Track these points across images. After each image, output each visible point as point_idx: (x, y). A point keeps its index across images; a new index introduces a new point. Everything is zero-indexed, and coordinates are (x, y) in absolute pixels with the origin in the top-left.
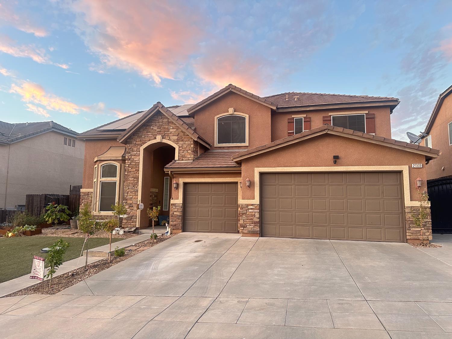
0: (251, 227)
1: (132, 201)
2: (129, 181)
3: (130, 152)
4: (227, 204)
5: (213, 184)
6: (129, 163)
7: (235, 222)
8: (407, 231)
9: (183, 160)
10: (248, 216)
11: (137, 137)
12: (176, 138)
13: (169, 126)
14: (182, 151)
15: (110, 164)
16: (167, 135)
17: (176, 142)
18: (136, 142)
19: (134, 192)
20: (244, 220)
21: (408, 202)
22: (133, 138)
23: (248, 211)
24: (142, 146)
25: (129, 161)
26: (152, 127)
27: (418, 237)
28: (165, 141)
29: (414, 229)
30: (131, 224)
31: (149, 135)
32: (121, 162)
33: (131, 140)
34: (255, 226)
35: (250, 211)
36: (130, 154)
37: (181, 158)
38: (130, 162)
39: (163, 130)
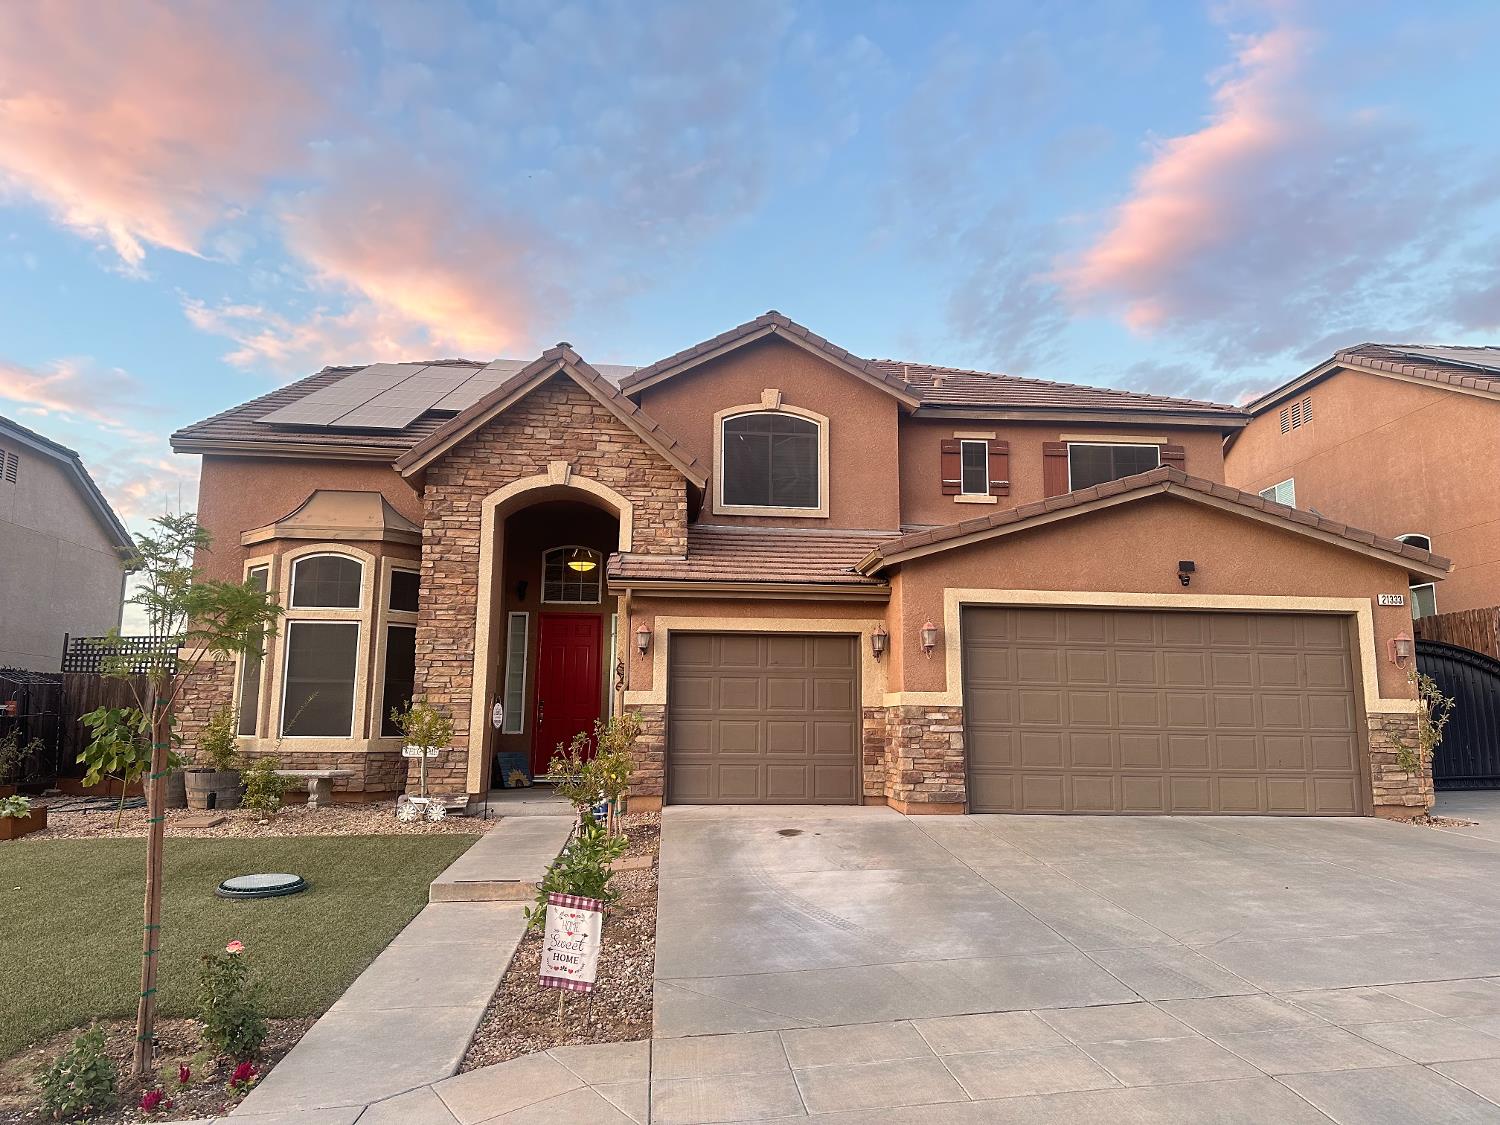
0: (937, 781)
1: (448, 697)
2: (437, 623)
3: (442, 513)
4: (819, 708)
5: (770, 641)
6: (437, 556)
7: (849, 768)
8: (1375, 783)
9: (648, 553)
10: (928, 745)
11: (468, 460)
12: (622, 473)
13: (597, 431)
14: (645, 522)
15: (332, 555)
16: (587, 462)
17: (625, 487)
18: (465, 479)
19: (455, 664)
20: (914, 759)
21: (1373, 703)
22: (455, 465)
23: (925, 729)
24: (487, 494)
25: (438, 549)
26: (529, 431)
27: (1401, 799)
28: (579, 483)
29: (1390, 777)
30: (445, 781)
31: (520, 458)
32: (378, 549)
33: (446, 471)
34: (952, 778)
35: (932, 728)
36: (439, 523)
37: (642, 544)
38: (441, 552)
39: (573, 444)
